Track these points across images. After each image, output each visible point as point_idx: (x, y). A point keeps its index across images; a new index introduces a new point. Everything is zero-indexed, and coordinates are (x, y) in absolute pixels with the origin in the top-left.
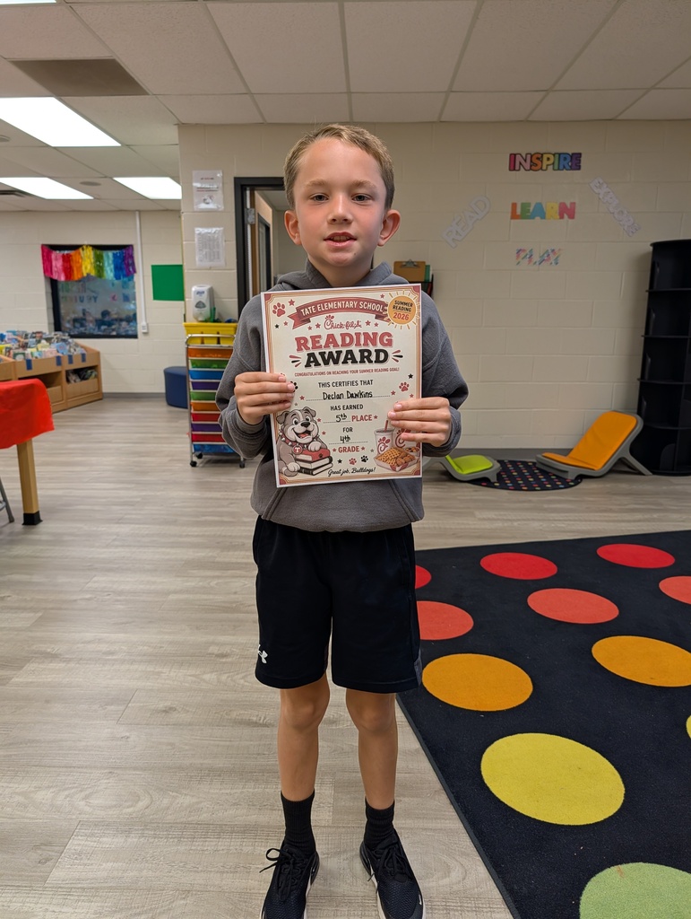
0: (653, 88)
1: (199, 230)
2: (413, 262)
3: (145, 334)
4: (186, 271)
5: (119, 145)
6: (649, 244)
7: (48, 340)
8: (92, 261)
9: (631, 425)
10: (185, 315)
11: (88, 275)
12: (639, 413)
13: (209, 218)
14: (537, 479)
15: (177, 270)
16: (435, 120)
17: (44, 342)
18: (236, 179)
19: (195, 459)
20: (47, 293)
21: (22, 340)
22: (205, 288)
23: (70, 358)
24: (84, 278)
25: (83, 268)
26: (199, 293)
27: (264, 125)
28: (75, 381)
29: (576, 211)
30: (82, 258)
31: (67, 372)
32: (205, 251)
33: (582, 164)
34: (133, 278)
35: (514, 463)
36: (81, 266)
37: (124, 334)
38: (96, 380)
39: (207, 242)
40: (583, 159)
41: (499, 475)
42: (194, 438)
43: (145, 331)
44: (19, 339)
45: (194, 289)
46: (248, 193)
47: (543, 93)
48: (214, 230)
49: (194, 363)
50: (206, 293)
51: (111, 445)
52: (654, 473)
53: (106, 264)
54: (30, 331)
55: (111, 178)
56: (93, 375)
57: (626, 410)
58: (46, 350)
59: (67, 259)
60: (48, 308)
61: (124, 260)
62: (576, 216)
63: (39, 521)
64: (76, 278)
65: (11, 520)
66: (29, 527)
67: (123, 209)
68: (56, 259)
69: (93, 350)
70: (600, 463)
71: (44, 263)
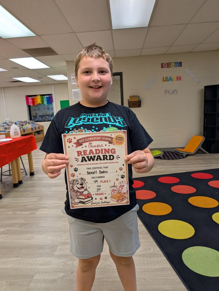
0: (201, 43)
1: (73, 90)
2: (135, 96)
4: (70, 102)
5: (49, 67)
6: (203, 86)
7: (29, 123)
8: (40, 99)
11: (39, 103)
12: (204, 135)
14: (175, 156)
16: (139, 55)
17: (27, 124)
20: (27, 109)
21: (21, 124)
23: (35, 128)
24: (38, 104)
25: (38, 101)
28: (37, 135)
30: (37, 99)
31: (34, 132)
32: (75, 96)
33: (182, 65)
34: (52, 103)
35: (168, 152)
36: (37, 101)
37: (50, 120)
39: (76, 93)
40: (182, 64)
41: (163, 156)
44: (21, 123)
47: (169, 47)
48: (78, 90)
53: (44, 100)
54: (23, 121)
55: (46, 76)
56: (42, 133)
57: (200, 135)
58: (29, 126)
59: (33, 99)
60: (28, 114)
61: (50, 99)
62: (182, 79)
63: (34, 174)
64: (36, 105)
65: (26, 174)
66: (31, 176)
67: (49, 83)
68: (30, 99)
69: (41, 126)
70: (193, 151)
71: (26, 101)
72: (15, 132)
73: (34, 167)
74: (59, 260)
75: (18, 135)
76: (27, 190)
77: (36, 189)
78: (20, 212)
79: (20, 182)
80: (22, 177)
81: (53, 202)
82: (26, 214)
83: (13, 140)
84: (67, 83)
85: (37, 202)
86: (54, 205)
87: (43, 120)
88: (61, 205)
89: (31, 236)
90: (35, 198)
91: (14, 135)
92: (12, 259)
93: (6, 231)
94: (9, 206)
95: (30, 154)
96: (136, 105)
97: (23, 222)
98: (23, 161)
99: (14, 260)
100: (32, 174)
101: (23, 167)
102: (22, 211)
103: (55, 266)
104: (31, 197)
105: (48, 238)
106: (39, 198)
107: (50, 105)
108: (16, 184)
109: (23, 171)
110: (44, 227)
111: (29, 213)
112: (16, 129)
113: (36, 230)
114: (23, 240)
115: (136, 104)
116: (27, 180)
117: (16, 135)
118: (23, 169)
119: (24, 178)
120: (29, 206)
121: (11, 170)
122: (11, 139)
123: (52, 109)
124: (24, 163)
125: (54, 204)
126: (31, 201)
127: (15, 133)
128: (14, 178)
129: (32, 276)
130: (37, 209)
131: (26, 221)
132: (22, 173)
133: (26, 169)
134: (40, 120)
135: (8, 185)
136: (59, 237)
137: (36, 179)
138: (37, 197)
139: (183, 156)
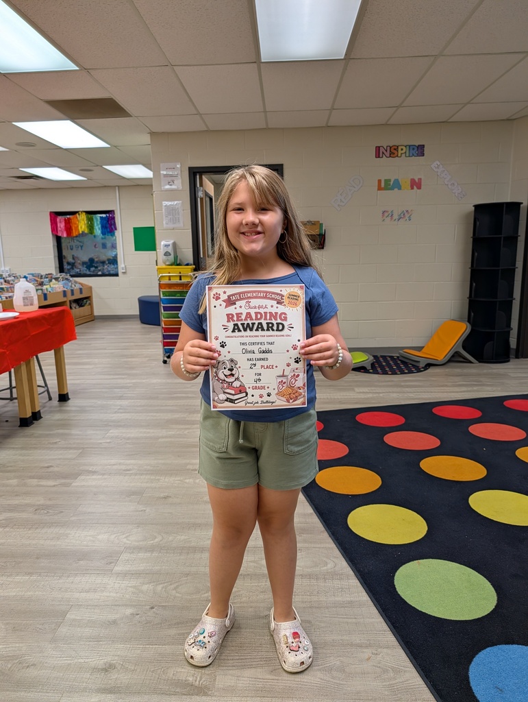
0: (469, 103)
1: (165, 203)
2: (311, 222)
3: (123, 273)
4: (157, 231)
5: (108, 146)
6: (472, 206)
7: (56, 279)
8: (86, 222)
9: (463, 329)
10: (156, 261)
11: (83, 232)
12: (469, 321)
13: (172, 195)
14: (399, 368)
15: (151, 231)
16: (324, 125)
17: (53, 280)
18: (191, 169)
19: (166, 359)
20: (54, 246)
21: (39, 280)
22: (170, 242)
23: (72, 291)
24: (79, 234)
25: (79, 227)
26: (167, 246)
27: (208, 131)
28: (75, 308)
29: (422, 184)
30: (78, 221)
31: (70, 301)
32: (169, 217)
34: (114, 233)
35: (384, 357)
37: (107, 273)
38: (89, 306)
39: (170, 212)
40: (426, 149)
41: (373, 365)
43: (124, 271)
44: (37, 279)
45: (162, 243)
46: (198, 177)
47: (395, 108)
48: (176, 203)
51: (106, 351)
52: (480, 362)
53: (95, 224)
54: (43, 273)
55: (101, 166)
56: (88, 303)
57: (461, 320)
58: (56, 286)
59: (68, 222)
60: (55, 257)
61: (108, 222)
62: (422, 187)
63: (69, 399)
64: (75, 235)
65: (50, 399)
66: (62, 403)
67: (107, 185)
69: (86, 285)
70: (441, 355)
71: (51, 225)
72: (24, 299)
73: (68, 382)
75: (32, 304)
76: (51, 432)
77: (74, 432)
78: (34, 482)
79: (36, 416)
80: (40, 404)
81: (113, 461)
82: (51, 486)
83: (22, 316)
84: (152, 186)
85: (74, 459)
86: (115, 467)
87: (92, 273)
88: (131, 467)
89: (60, 532)
90: (71, 451)
91: (22, 304)
92: (18, 578)
93: (3, 520)
94: (11, 466)
95: (59, 351)
96: (314, 243)
97: (42, 502)
98: (43, 368)
99: (22, 581)
100: (63, 398)
101: (43, 382)
102: (40, 479)
104: (62, 448)
106: (80, 451)
107: (108, 237)
108: (26, 419)
109: (43, 389)
110: (92, 513)
111: (56, 484)
112: (27, 291)
113: (73, 518)
114: (43, 539)
116: (51, 412)
117: (28, 305)
118: (44, 385)
119: (44, 407)
120: (56, 469)
121: (15, 387)
122: (16, 314)
123: (114, 247)
124: (44, 372)
125: (114, 465)
126: (60, 457)
127: (26, 301)
128: (22, 404)
130: (75, 476)
131: (50, 499)
132: (39, 394)
133: (49, 386)
134: (85, 272)
135: (7, 421)
136: (124, 536)
137: (73, 409)
138: (75, 448)
139: (418, 367)
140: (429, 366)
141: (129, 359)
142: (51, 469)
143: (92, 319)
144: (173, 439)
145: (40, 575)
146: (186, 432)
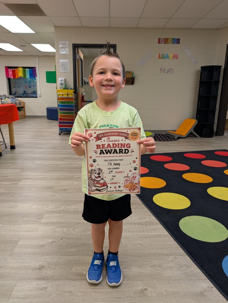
0: (202, 18)
1: (61, 60)
2: (129, 72)
3: (40, 96)
4: (57, 73)
5: (34, 33)
6: (200, 67)
7: (8, 98)
8: (22, 72)
9: (194, 122)
10: (56, 88)
11: (21, 76)
12: (196, 119)
13: (64, 56)
14: (166, 139)
15: (54, 73)
16: (136, 27)
17: (7, 98)
18: (73, 45)
19: (60, 133)
20: (7, 82)
22: (63, 79)
23: (16, 104)
24: (19, 78)
26: (61, 80)
27: (82, 27)
29: (178, 56)
32: (63, 67)
33: (180, 42)
35: (159, 135)
36: (18, 74)
38: (24, 111)
39: (63, 64)
40: (181, 40)
42: (60, 126)
43: (40, 95)
45: (59, 79)
46: (77, 49)
47: (169, 19)
48: (66, 60)
49: (60, 102)
50: (63, 81)
51: (32, 130)
52: (201, 137)
53: (27, 73)
54: (2, 95)
55: (30, 44)
56: (23, 109)
57: (193, 118)
58: (8, 100)
59: (14, 71)
60: (7, 87)
61: (33, 72)
62: (178, 58)
63: (15, 148)
64: (17, 78)
65: (6, 148)
66: (12, 150)
67: (32, 55)
68: (10, 71)
69: (22, 101)
70: (184, 133)
71: (6, 73)
73: (15, 141)
74: (47, 227)
76: (7, 162)
77: (18, 162)
81: (38, 174)
82: (8, 185)
84: (55, 56)
85: (19, 173)
86: (39, 177)
87: (25, 96)
88: (47, 177)
90: (17, 170)
96: (129, 82)
97: (3, 191)
98: (4, 135)
100: (13, 147)
103: (42, 233)
104: (13, 168)
105: (34, 207)
106: (22, 170)
107: (33, 79)
110: (29, 196)
111: (10, 183)
113: (19, 199)
115: (130, 80)
116: (7, 153)
118: (3, 141)
119: (3, 151)
120: (10, 177)
123: (35, 86)
124: (4, 137)
126: (12, 172)
129: (17, 242)
130: (20, 180)
131: (7, 190)
132: (1, 145)
133: (5, 142)
134: (22, 96)
136: (46, 206)
137: (18, 152)
138: (19, 169)
139: (174, 138)
140: (179, 138)
141: (43, 133)
142: (7, 177)
143: (25, 117)
144: (66, 165)
145: (3, 224)
146: (72, 162)
